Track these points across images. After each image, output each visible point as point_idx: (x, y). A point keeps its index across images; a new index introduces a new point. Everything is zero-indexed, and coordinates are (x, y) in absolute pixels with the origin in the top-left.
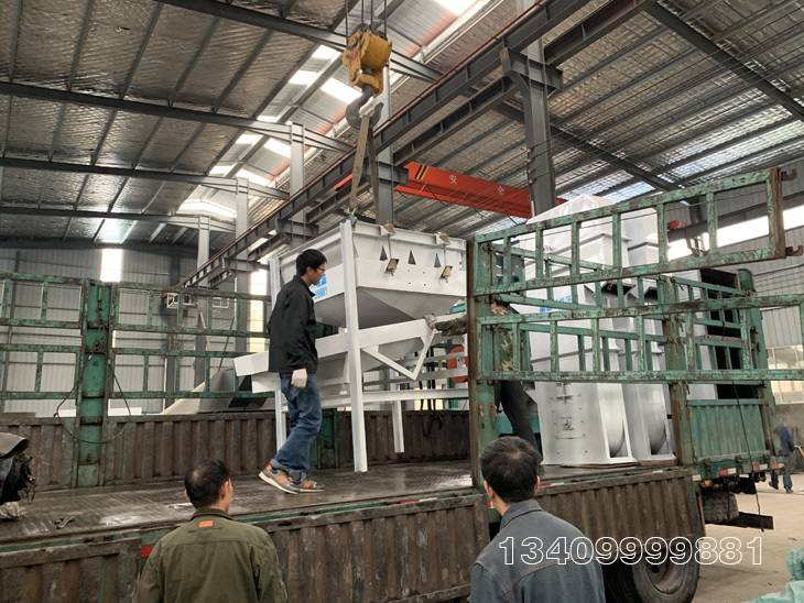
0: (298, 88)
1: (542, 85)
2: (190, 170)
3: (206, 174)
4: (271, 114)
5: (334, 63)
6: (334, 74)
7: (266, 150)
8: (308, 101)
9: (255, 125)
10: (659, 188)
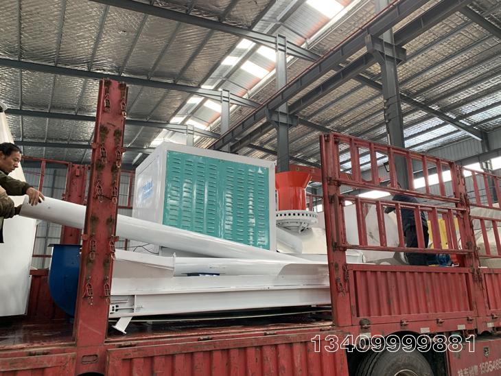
0: (227, 67)
1: (392, 58)
2: (158, 120)
3: (168, 123)
4: (209, 85)
5: (250, 51)
6: (249, 58)
8: (233, 76)
9: (200, 91)
10: (460, 129)
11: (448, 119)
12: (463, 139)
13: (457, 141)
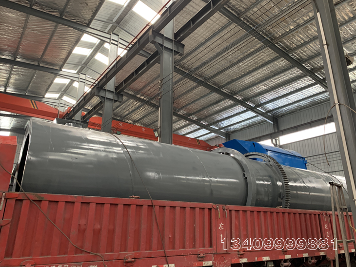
0: (83, 57)
1: (172, 50)
4: (73, 69)
5: (98, 45)
6: (99, 51)
7: (74, 87)
8: (89, 63)
9: (61, 73)
10: (259, 115)
11: (249, 107)
12: (262, 122)
13: (259, 123)
